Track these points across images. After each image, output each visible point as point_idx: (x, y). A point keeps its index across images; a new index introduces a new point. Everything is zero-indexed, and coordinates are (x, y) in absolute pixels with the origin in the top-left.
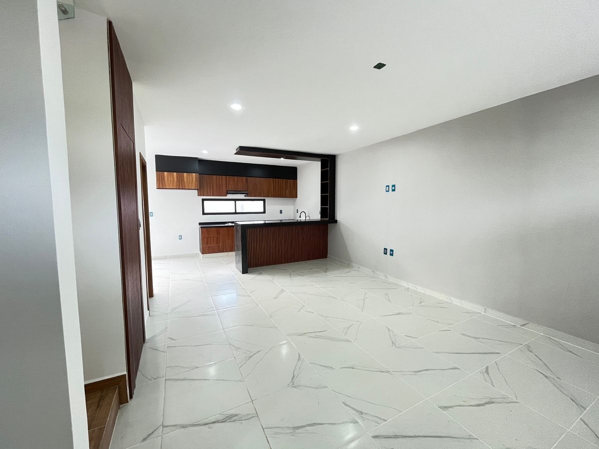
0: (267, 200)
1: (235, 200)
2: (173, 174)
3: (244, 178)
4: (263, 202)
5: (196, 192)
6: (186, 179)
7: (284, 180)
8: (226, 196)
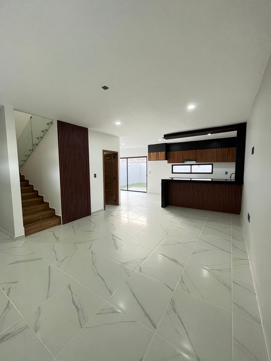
0: (214, 164)
1: (191, 165)
2: (154, 154)
3: (194, 151)
4: (211, 166)
5: (167, 161)
6: (159, 155)
7: (227, 149)
8: (184, 163)
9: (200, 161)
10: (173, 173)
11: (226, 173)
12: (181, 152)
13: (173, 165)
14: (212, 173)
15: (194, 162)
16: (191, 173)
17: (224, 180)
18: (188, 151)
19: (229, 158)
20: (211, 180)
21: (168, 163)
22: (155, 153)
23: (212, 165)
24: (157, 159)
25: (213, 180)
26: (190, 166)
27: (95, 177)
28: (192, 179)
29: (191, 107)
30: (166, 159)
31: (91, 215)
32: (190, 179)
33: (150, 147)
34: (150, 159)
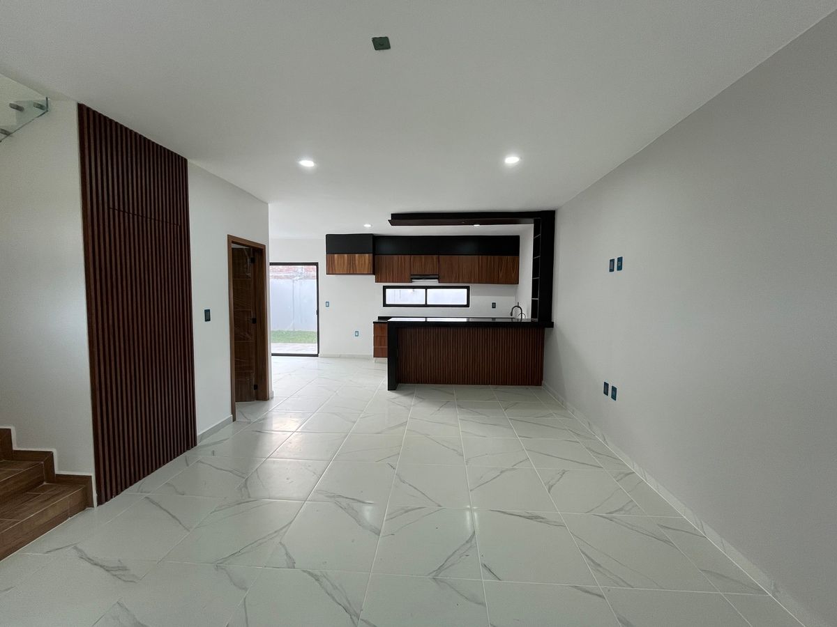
0: (472, 287)
2: (344, 257)
3: (435, 257)
4: (466, 290)
5: (373, 277)
6: (357, 262)
7: (497, 257)
8: (412, 282)
9: (448, 279)
10: (385, 305)
11: (494, 305)
12: (407, 257)
13: (385, 288)
14: (468, 306)
15: (435, 282)
16: (426, 305)
17: (490, 320)
18: (423, 256)
19: (501, 276)
20: (465, 320)
21: (377, 281)
22: (346, 255)
23: (468, 288)
24: (352, 270)
25: (471, 320)
26: (424, 290)
27: (208, 319)
28: (429, 320)
29: (512, 160)
30: (374, 274)
31: (195, 445)
32: (423, 320)
33: (330, 238)
34: (331, 270)
